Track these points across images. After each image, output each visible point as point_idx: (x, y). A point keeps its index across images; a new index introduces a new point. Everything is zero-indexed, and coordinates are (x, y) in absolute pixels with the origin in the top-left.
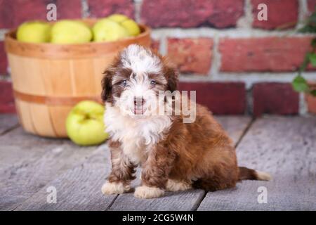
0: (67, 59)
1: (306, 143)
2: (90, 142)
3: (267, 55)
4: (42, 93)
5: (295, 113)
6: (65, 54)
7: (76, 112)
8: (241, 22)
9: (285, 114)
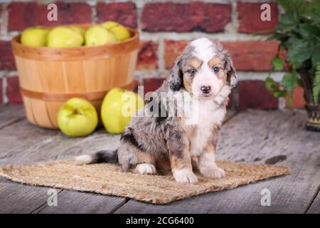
0: (60, 61)
1: (267, 138)
2: (78, 134)
3: (251, 56)
4: (40, 90)
5: (275, 108)
6: (58, 57)
7: (66, 107)
8: (228, 27)
9: (267, 109)
